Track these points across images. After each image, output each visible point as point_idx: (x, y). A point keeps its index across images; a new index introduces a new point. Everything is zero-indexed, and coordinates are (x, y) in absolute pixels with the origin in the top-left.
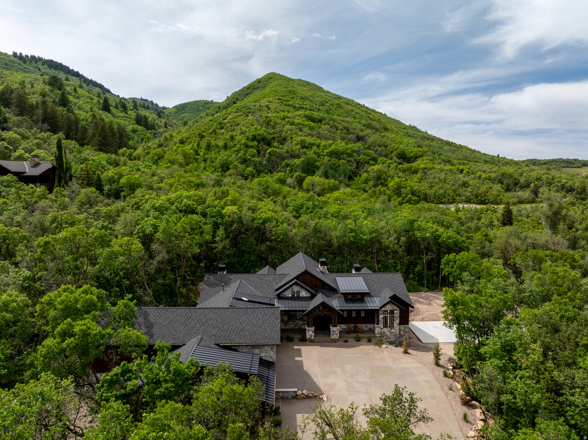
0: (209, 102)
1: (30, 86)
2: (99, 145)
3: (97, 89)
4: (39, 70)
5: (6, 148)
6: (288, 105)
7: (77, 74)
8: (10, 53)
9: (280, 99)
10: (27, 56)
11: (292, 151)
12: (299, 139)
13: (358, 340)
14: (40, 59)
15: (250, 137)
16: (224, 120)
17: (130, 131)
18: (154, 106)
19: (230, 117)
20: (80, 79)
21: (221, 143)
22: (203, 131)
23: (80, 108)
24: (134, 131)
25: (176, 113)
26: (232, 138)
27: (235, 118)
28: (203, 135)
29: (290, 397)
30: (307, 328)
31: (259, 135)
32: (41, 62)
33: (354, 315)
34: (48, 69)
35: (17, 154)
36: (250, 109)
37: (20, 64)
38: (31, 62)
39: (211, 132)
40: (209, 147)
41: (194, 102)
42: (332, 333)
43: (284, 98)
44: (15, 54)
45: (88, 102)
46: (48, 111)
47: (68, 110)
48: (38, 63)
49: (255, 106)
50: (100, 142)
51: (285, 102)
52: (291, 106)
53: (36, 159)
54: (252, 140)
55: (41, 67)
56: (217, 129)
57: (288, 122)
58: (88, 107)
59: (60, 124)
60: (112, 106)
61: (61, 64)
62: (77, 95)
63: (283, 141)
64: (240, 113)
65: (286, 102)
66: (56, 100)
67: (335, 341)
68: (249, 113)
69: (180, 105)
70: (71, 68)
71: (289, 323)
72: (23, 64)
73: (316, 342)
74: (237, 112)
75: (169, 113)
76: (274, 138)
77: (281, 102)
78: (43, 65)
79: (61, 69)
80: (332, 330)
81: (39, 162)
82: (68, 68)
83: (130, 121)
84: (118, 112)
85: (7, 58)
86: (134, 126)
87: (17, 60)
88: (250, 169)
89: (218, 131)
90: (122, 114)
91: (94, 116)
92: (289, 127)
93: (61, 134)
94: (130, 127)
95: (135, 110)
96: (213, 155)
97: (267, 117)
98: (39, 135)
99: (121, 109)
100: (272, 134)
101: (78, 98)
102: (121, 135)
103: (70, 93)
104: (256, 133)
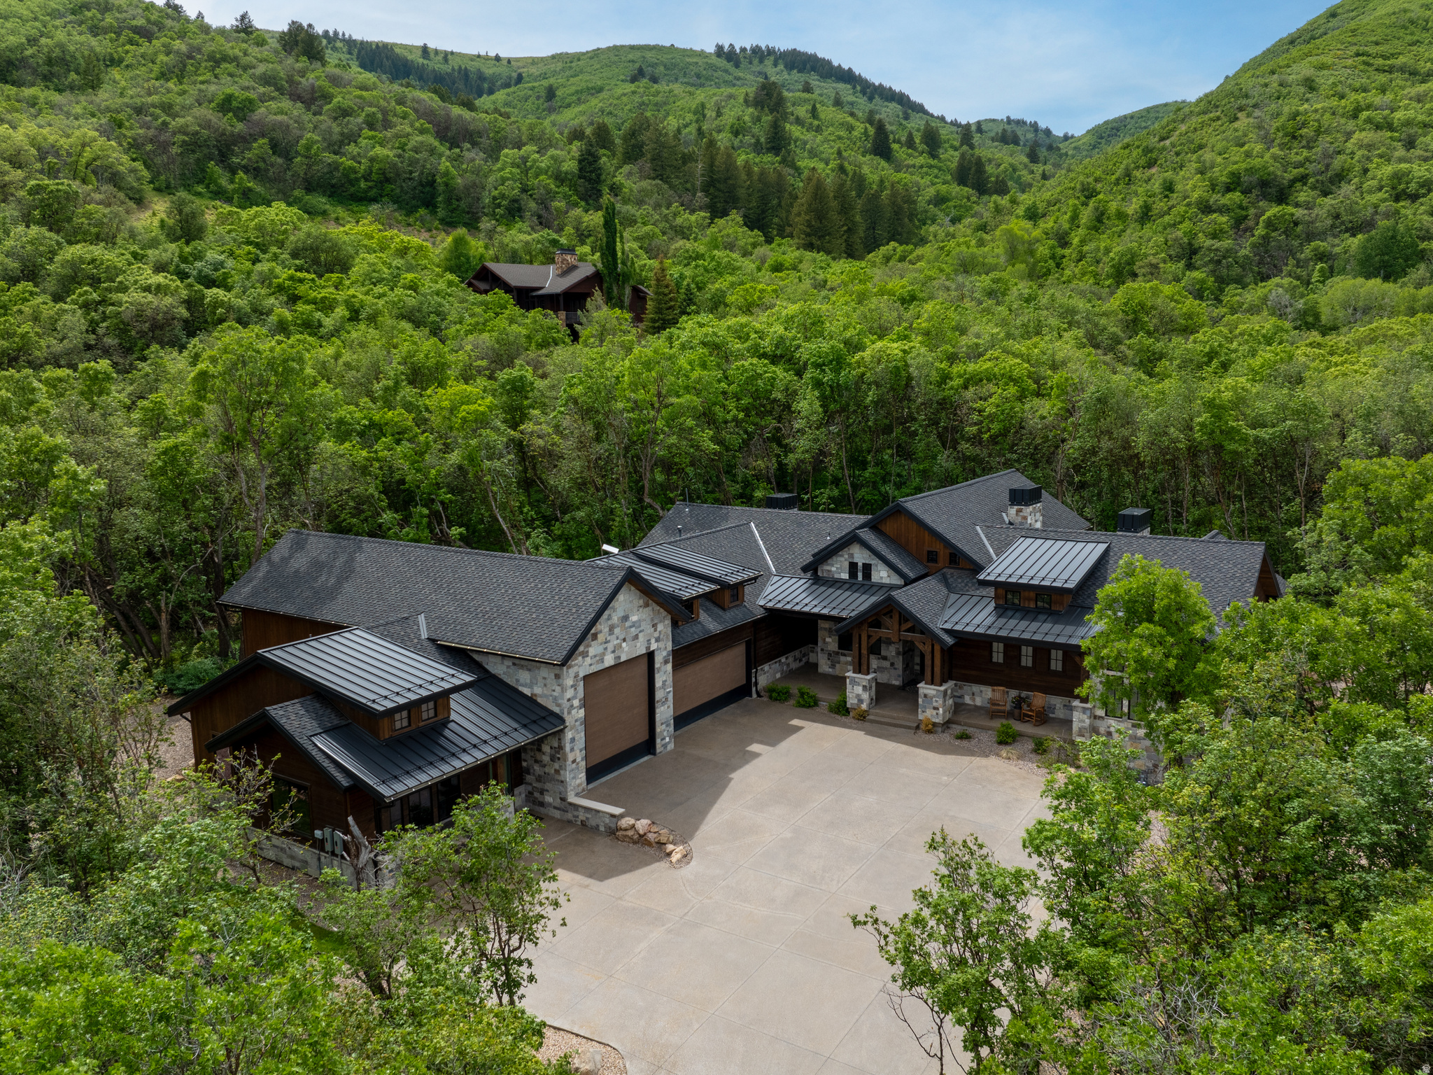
1: (714, 114)
2: (808, 235)
4: (766, 78)
6: (1390, 70)
7: (848, 77)
8: (711, 49)
9: (1363, 55)
10: (743, 50)
11: (1352, 213)
12: (1388, 170)
13: (1006, 739)
14: (771, 51)
15: (1224, 179)
16: (1162, 139)
17: (929, 202)
18: (1041, 135)
19: (1183, 128)
20: (854, 88)
21: (1133, 207)
22: (1097, 180)
23: (812, 154)
24: (940, 200)
26: (1169, 188)
27: (1195, 129)
28: (1094, 190)
29: (602, 829)
30: (849, 674)
31: (1250, 171)
32: (772, 58)
33: (1027, 660)
34: (785, 73)
36: (1247, 96)
37: (726, 71)
38: (751, 63)
39: (1118, 180)
40: (1100, 219)
41: (1148, 110)
42: (920, 700)
43: (1380, 48)
44: (720, 48)
45: (839, 137)
46: (717, 163)
47: (783, 161)
48: (766, 62)
49: (1266, 85)
50: (809, 226)
51: (1381, 61)
52: (1402, 70)
53: (568, 257)
54: (1228, 189)
55: (771, 71)
56: (1137, 168)
57: (1369, 120)
58: (828, 150)
59: (742, 193)
60: (899, 142)
62: (816, 123)
63: (1331, 182)
64: (1212, 115)
65: (1385, 58)
66: (762, 140)
67: (932, 729)
68: (1241, 109)
70: (835, 63)
71: (842, 659)
72: (732, 69)
73: (872, 721)
74: (1205, 113)
76: (1303, 179)
77: (1365, 63)
78: (775, 65)
79: (813, 69)
80: (921, 691)
81: (575, 263)
82: (829, 63)
83: (936, 177)
84: (910, 155)
85: (700, 61)
86: (944, 188)
87: (722, 63)
88: (1197, 274)
89: (1137, 174)
90: (921, 160)
91: (842, 169)
92: (1367, 136)
93: (735, 216)
94: (931, 191)
95: (965, 147)
96: (1103, 241)
97: (1297, 114)
98: (679, 221)
99: (922, 147)
100: (1300, 165)
101: (818, 130)
102: (898, 212)
103: (799, 121)
104: (1244, 166)
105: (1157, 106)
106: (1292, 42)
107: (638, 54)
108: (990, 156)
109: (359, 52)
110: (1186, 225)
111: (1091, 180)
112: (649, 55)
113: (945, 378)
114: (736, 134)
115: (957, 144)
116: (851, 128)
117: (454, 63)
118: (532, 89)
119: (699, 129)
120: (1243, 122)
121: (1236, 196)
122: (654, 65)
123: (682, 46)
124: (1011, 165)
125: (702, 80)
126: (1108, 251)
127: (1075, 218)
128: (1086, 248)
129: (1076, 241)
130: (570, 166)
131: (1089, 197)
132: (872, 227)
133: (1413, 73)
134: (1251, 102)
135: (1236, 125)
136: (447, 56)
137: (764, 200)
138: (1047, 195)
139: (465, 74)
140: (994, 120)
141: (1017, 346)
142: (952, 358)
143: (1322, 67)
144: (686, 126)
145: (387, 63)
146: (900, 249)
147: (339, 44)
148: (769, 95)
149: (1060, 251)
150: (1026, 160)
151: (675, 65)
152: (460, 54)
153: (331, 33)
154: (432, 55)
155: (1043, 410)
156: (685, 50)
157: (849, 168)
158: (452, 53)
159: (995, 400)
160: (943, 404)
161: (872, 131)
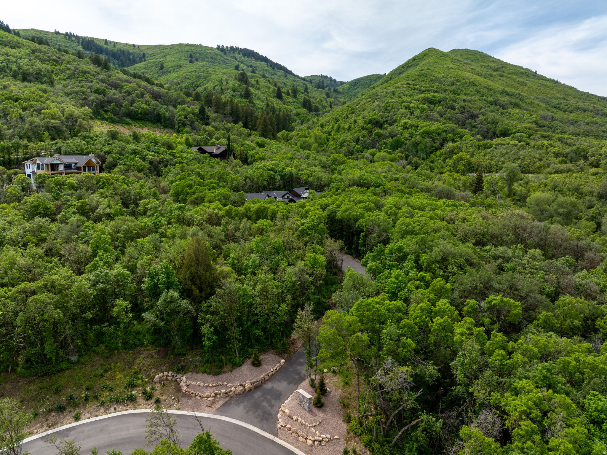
0: (381, 75)
2: (262, 131)
3: (281, 72)
4: (236, 59)
5: (207, 138)
6: (414, 90)
7: (265, 60)
8: (215, 47)
9: (409, 84)
10: (227, 47)
12: (405, 121)
14: (237, 49)
15: (368, 120)
17: (294, 115)
18: (333, 82)
19: (362, 104)
20: (267, 64)
21: (346, 126)
23: (258, 99)
24: (297, 115)
25: (350, 89)
26: (355, 122)
31: (374, 119)
32: (238, 51)
34: (243, 57)
35: (212, 141)
36: (377, 95)
37: (221, 56)
38: (230, 53)
39: (344, 117)
40: (339, 128)
43: (413, 82)
44: (218, 46)
45: (266, 92)
46: (234, 107)
47: (250, 101)
48: (235, 53)
50: (262, 128)
51: (412, 87)
52: (417, 89)
54: (369, 123)
55: (237, 56)
57: (404, 106)
58: (263, 97)
59: (241, 115)
60: (284, 93)
61: (253, 51)
62: (258, 86)
63: (392, 123)
64: (369, 100)
65: (414, 85)
66: (242, 93)
68: (376, 99)
69: (354, 80)
70: (261, 54)
72: (224, 55)
75: (343, 89)
76: (387, 121)
77: (409, 87)
78: (239, 54)
79: (253, 56)
81: (220, 146)
82: (258, 54)
83: (296, 106)
84: (288, 98)
85: (212, 52)
86: (298, 110)
87: (219, 52)
88: (358, 146)
89: (349, 116)
90: (291, 100)
91: (268, 104)
92: (403, 110)
93: (240, 124)
94: (295, 112)
95: (306, 93)
96: (339, 135)
97: (388, 102)
98: (226, 126)
99: (292, 94)
100: (386, 118)
101: (259, 89)
102: (285, 120)
103: (253, 86)
104: (372, 117)
105: (370, 75)
106: (403, 67)
107: (189, 48)
108: (313, 96)
109: (82, 42)
110: (358, 133)
111: (338, 116)
112: (193, 48)
113: (298, 174)
114: (234, 91)
115: (303, 91)
116: (269, 88)
117: (118, 47)
118: (154, 63)
119: (222, 88)
120: (376, 103)
121: (370, 126)
122: (195, 53)
123: (204, 45)
124: (320, 99)
125: (213, 60)
126: (340, 138)
127: (333, 127)
128: (335, 137)
129: (332, 134)
130: (197, 111)
131: (337, 121)
132: (278, 124)
133: (420, 91)
134: (379, 97)
135: (374, 104)
136: (115, 44)
137: (247, 117)
138: (327, 119)
139: (123, 52)
140: (316, 76)
141: (309, 169)
142: (299, 171)
143: (398, 87)
144: (216, 86)
145: (94, 48)
146: (287, 132)
147: (73, 39)
148: (243, 77)
149: (329, 137)
150: (325, 97)
151: (203, 53)
152: (120, 44)
153: (69, 33)
154: (109, 43)
155: (311, 179)
156: (206, 47)
157: (270, 104)
158: (116, 43)
159: (305, 177)
160: (298, 178)
161: (276, 89)
